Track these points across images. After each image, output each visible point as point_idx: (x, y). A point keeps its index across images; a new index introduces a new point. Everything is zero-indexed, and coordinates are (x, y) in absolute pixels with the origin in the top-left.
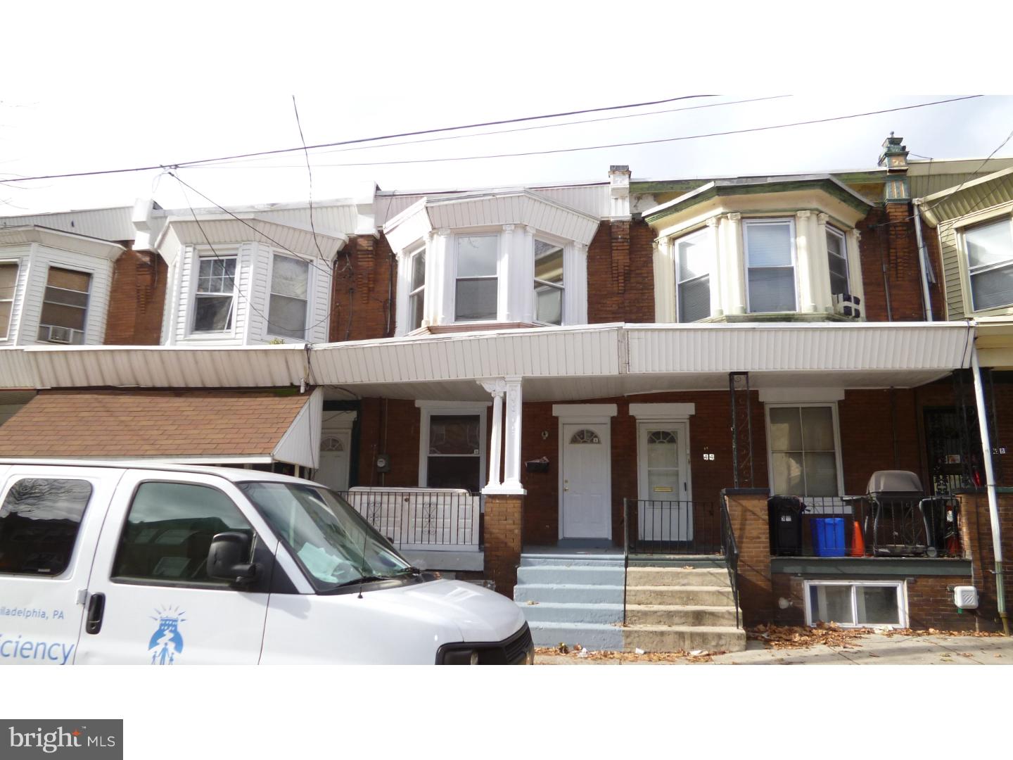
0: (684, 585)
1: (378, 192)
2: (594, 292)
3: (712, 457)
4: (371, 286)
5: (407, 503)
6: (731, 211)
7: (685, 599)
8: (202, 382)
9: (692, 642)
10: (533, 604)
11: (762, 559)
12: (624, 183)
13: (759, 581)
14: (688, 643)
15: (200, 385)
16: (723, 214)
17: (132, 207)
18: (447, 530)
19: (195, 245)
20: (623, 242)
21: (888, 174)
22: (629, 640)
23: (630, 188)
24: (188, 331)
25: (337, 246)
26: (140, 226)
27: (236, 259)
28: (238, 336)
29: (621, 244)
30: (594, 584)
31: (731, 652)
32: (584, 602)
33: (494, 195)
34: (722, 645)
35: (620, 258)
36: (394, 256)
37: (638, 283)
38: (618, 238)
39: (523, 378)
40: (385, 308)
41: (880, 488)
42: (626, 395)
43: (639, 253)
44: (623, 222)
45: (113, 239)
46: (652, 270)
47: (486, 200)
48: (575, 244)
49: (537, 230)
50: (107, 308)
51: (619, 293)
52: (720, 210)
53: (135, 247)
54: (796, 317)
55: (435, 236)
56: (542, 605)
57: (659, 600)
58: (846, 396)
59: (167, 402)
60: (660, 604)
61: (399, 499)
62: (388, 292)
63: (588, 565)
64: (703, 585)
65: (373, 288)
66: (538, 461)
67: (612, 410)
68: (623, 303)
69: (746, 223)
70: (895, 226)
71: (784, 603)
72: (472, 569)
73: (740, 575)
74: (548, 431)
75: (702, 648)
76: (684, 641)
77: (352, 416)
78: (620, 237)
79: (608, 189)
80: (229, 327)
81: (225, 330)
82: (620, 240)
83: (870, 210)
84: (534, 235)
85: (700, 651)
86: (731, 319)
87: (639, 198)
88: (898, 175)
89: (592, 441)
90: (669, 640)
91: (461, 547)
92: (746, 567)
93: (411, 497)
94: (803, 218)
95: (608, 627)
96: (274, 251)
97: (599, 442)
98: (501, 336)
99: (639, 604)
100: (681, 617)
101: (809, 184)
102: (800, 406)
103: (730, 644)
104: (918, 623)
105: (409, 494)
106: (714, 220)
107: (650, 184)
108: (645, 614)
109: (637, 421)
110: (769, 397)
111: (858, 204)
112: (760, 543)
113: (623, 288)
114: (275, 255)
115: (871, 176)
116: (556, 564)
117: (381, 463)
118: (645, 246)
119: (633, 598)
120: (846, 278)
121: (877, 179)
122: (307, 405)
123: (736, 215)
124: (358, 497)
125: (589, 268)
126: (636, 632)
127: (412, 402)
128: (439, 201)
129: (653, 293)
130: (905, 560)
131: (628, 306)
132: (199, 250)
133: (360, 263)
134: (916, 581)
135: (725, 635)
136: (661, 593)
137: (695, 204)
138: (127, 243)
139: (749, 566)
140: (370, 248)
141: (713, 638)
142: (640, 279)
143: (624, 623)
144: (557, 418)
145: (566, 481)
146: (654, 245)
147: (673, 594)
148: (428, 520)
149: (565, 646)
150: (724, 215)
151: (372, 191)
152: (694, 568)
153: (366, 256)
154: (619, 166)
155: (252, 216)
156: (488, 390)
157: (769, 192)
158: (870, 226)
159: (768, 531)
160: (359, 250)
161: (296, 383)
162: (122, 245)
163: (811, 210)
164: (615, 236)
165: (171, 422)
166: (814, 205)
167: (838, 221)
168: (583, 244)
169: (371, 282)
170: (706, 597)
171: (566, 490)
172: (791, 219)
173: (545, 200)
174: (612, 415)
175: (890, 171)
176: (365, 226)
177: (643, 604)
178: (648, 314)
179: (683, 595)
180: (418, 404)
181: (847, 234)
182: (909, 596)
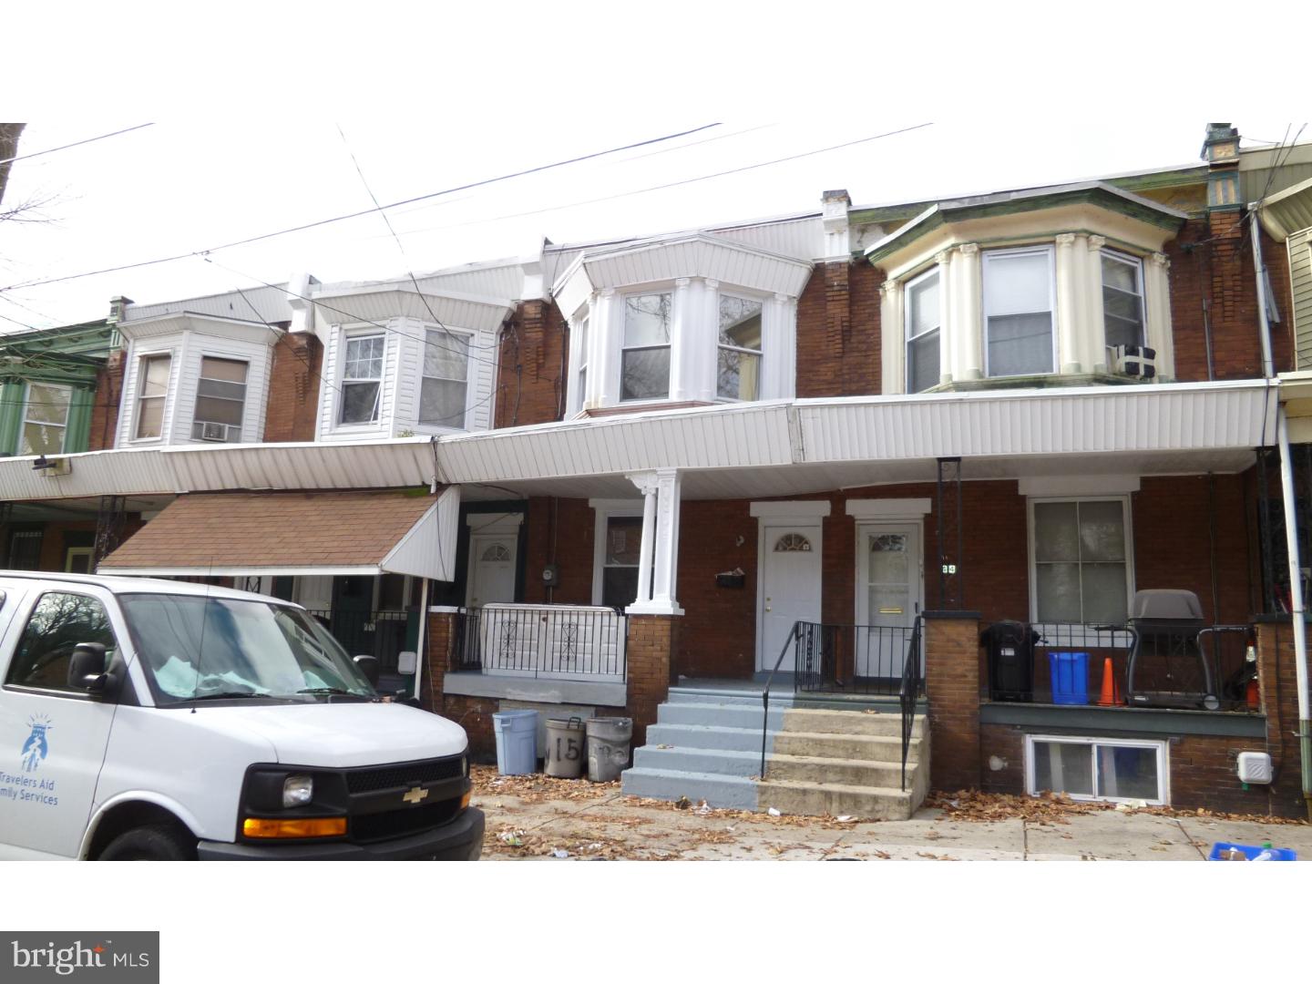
0: (856, 733)
1: (547, 246)
2: (804, 357)
3: (952, 569)
4: (541, 361)
5: (545, 623)
6: (965, 241)
7: (850, 751)
8: (333, 482)
9: (841, 804)
10: (664, 748)
11: (967, 703)
12: (839, 211)
13: (962, 732)
14: (835, 805)
15: (331, 486)
16: (953, 246)
17: (288, 283)
18: (588, 656)
19: (341, 324)
20: (840, 291)
21: (1210, 171)
22: (764, 798)
23: (850, 219)
24: (334, 424)
25: (501, 316)
26: (296, 304)
27: (383, 338)
28: (385, 427)
29: (838, 293)
30: (746, 727)
31: (888, 820)
32: (727, 748)
33: (661, 242)
34: (880, 811)
35: (838, 311)
36: (566, 324)
37: (859, 343)
38: (833, 286)
39: (678, 470)
40: (556, 387)
41: (1140, 614)
42: (842, 488)
43: (863, 303)
44: (840, 264)
45: (272, 321)
46: (880, 324)
47: (653, 250)
48: (777, 296)
49: (720, 282)
50: (266, 399)
51: (836, 357)
52: (952, 241)
53: (292, 329)
54: (1050, 380)
55: (599, 298)
56: (677, 750)
57: (818, 751)
58: (1142, 485)
59: (295, 506)
60: (819, 755)
61: (536, 618)
62: (559, 367)
63: (747, 704)
64: (881, 734)
65: (544, 363)
66: (730, 573)
67: (824, 508)
68: (841, 370)
69: (987, 256)
70: (1220, 242)
71: (996, 764)
72: (613, 704)
73: (937, 724)
74: (743, 536)
75: (853, 813)
76: (831, 803)
77: (518, 518)
78: (835, 284)
79: (819, 222)
80: (375, 418)
81: (372, 422)
82: (835, 288)
83: (1183, 225)
84: (717, 289)
85: (848, 817)
86: (960, 387)
87: (863, 231)
88: (1224, 170)
89: (801, 549)
90: (813, 800)
91: (604, 678)
92: (947, 714)
93: (549, 616)
94: (1064, 245)
95: (745, 780)
96: (426, 326)
97: (810, 550)
98: (648, 420)
99: (793, 755)
100: (836, 773)
101: (1068, 196)
102: (1079, 500)
103: (888, 810)
104: (1184, 800)
105: (547, 612)
106: (944, 255)
107: (875, 212)
108: (792, 766)
109: (856, 522)
110: (1033, 488)
111: (1160, 217)
112: (965, 682)
113: (841, 350)
114: (427, 330)
115: (1186, 176)
116: (709, 701)
117: (547, 576)
118: (871, 294)
119: (787, 746)
120: (1141, 322)
121: (1195, 178)
122: (434, 507)
123: (970, 247)
124: (492, 616)
125: (799, 326)
126: (773, 787)
127: (586, 501)
128: (598, 254)
129: (880, 354)
130: (1169, 713)
131: (848, 374)
132: (346, 330)
133: (527, 335)
134: (1182, 743)
135: (883, 798)
136: (820, 743)
137: (922, 234)
138: (285, 325)
139: (949, 712)
140: (539, 316)
141: (868, 801)
142: (862, 338)
143: (762, 777)
144: (756, 519)
145: (768, 599)
146: (881, 291)
147: (836, 744)
148: (566, 644)
149: (686, 800)
150: (955, 248)
151: (540, 245)
152: (876, 713)
153: (534, 325)
154: (834, 191)
155: (396, 287)
156: (638, 486)
157: (1016, 211)
158: (1184, 246)
159: (977, 668)
160: (525, 319)
161: (427, 483)
162: (280, 327)
163: (1077, 233)
164: (829, 283)
165: (292, 528)
166: (1083, 224)
167: (1125, 243)
168: (788, 296)
169: (541, 357)
170: (877, 750)
171: (768, 611)
172: (1050, 247)
173: (729, 243)
174: (824, 515)
175: (1213, 166)
176: (532, 289)
177: (798, 754)
178: (873, 382)
179: (848, 746)
180: (592, 503)
181: (1146, 262)
182: (1172, 762)
